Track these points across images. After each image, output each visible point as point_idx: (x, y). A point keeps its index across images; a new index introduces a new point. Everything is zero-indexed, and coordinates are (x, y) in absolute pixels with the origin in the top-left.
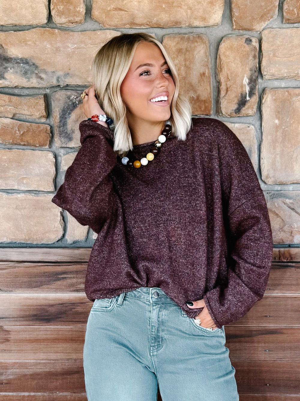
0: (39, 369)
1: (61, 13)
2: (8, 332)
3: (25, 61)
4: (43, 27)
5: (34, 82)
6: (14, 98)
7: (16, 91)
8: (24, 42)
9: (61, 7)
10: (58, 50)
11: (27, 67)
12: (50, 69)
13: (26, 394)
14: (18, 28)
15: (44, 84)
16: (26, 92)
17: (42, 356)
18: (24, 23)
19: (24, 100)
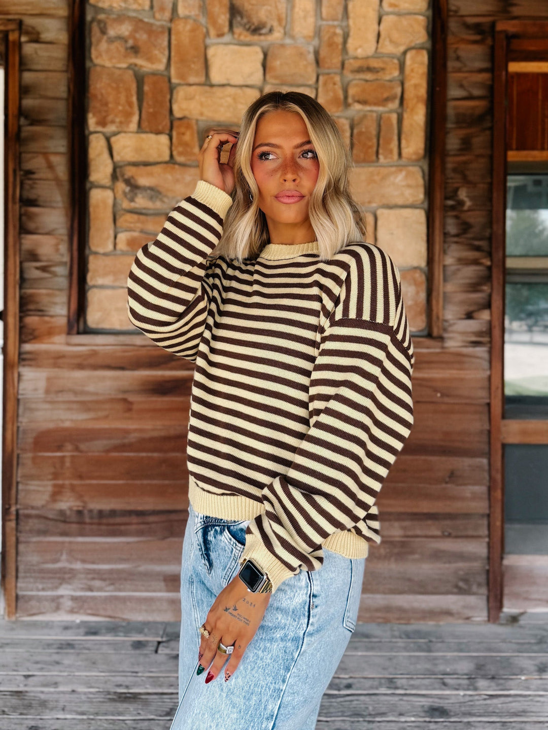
0: (155, 434)
1: (180, 154)
2: (131, 403)
3: (151, 189)
4: (166, 163)
5: (158, 205)
6: (142, 217)
7: (144, 211)
8: (151, 174)
9: (181, 149)
10: (177, 181)
11: (152, 193)
12: (170, 194)
13: (144, 454)
14: (146, 164)
15: (165, 206)
16: (151, 212)
17: (159, 424)
18: (151, 160)
19: (149, 218)
